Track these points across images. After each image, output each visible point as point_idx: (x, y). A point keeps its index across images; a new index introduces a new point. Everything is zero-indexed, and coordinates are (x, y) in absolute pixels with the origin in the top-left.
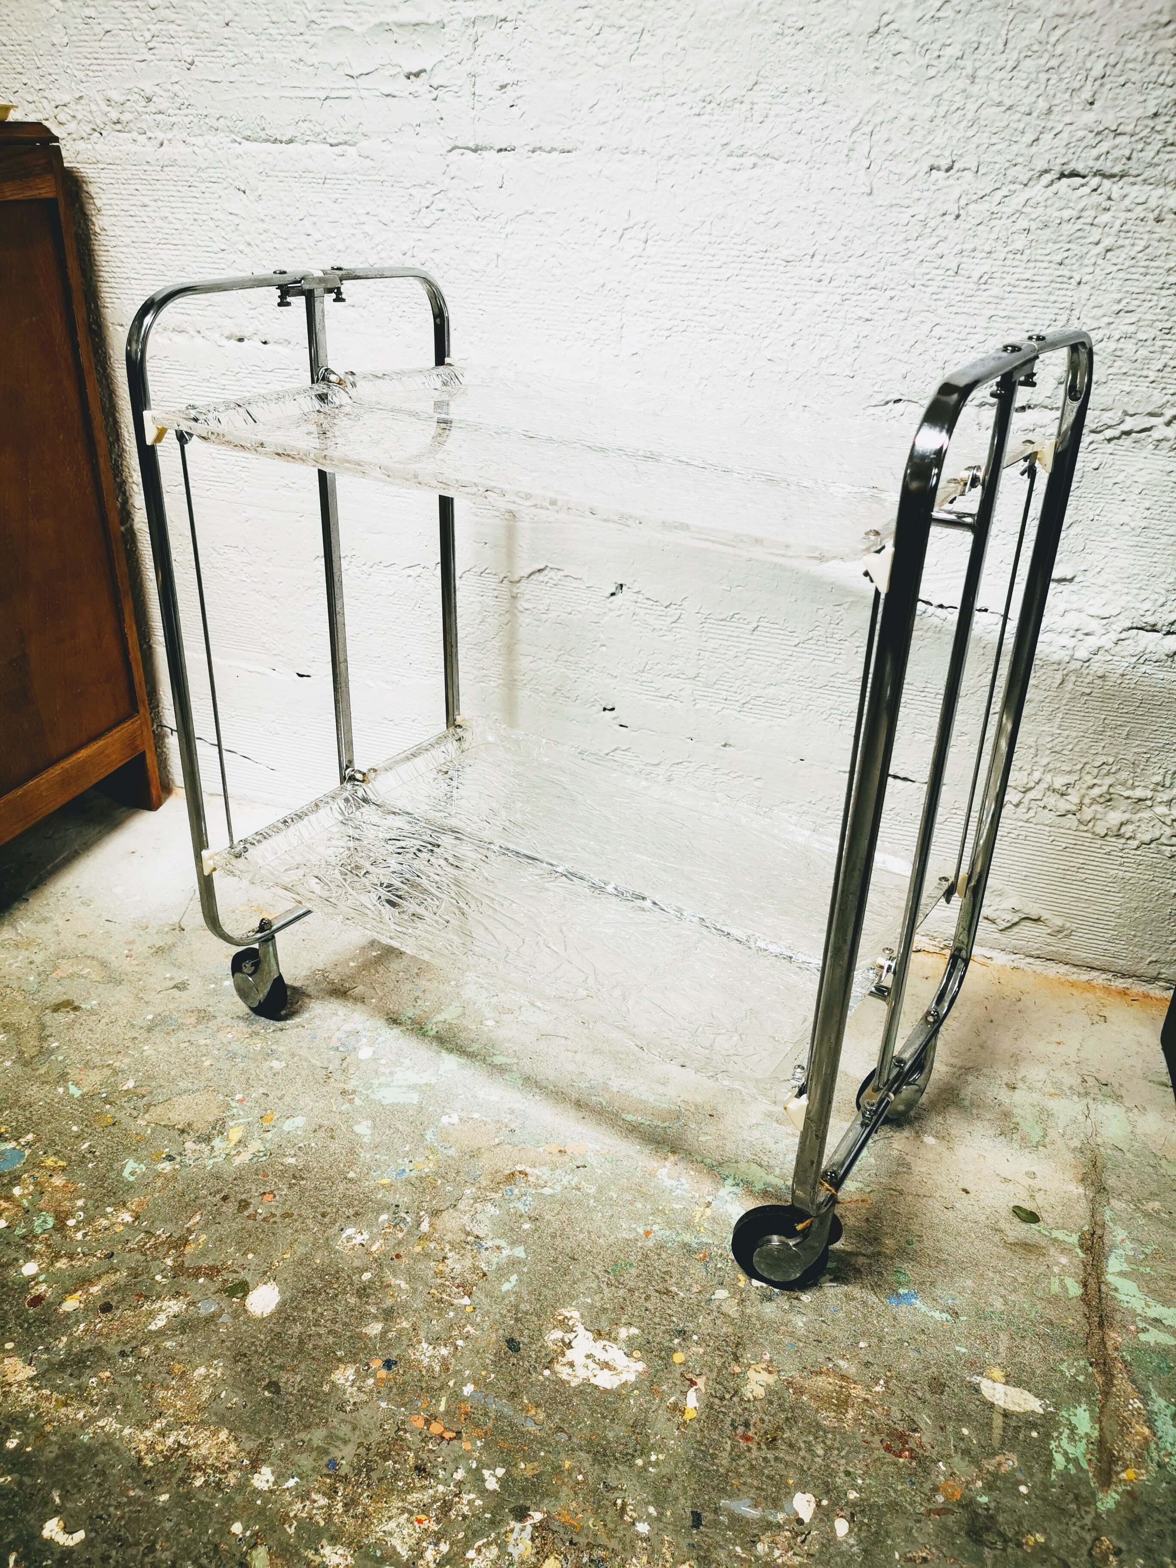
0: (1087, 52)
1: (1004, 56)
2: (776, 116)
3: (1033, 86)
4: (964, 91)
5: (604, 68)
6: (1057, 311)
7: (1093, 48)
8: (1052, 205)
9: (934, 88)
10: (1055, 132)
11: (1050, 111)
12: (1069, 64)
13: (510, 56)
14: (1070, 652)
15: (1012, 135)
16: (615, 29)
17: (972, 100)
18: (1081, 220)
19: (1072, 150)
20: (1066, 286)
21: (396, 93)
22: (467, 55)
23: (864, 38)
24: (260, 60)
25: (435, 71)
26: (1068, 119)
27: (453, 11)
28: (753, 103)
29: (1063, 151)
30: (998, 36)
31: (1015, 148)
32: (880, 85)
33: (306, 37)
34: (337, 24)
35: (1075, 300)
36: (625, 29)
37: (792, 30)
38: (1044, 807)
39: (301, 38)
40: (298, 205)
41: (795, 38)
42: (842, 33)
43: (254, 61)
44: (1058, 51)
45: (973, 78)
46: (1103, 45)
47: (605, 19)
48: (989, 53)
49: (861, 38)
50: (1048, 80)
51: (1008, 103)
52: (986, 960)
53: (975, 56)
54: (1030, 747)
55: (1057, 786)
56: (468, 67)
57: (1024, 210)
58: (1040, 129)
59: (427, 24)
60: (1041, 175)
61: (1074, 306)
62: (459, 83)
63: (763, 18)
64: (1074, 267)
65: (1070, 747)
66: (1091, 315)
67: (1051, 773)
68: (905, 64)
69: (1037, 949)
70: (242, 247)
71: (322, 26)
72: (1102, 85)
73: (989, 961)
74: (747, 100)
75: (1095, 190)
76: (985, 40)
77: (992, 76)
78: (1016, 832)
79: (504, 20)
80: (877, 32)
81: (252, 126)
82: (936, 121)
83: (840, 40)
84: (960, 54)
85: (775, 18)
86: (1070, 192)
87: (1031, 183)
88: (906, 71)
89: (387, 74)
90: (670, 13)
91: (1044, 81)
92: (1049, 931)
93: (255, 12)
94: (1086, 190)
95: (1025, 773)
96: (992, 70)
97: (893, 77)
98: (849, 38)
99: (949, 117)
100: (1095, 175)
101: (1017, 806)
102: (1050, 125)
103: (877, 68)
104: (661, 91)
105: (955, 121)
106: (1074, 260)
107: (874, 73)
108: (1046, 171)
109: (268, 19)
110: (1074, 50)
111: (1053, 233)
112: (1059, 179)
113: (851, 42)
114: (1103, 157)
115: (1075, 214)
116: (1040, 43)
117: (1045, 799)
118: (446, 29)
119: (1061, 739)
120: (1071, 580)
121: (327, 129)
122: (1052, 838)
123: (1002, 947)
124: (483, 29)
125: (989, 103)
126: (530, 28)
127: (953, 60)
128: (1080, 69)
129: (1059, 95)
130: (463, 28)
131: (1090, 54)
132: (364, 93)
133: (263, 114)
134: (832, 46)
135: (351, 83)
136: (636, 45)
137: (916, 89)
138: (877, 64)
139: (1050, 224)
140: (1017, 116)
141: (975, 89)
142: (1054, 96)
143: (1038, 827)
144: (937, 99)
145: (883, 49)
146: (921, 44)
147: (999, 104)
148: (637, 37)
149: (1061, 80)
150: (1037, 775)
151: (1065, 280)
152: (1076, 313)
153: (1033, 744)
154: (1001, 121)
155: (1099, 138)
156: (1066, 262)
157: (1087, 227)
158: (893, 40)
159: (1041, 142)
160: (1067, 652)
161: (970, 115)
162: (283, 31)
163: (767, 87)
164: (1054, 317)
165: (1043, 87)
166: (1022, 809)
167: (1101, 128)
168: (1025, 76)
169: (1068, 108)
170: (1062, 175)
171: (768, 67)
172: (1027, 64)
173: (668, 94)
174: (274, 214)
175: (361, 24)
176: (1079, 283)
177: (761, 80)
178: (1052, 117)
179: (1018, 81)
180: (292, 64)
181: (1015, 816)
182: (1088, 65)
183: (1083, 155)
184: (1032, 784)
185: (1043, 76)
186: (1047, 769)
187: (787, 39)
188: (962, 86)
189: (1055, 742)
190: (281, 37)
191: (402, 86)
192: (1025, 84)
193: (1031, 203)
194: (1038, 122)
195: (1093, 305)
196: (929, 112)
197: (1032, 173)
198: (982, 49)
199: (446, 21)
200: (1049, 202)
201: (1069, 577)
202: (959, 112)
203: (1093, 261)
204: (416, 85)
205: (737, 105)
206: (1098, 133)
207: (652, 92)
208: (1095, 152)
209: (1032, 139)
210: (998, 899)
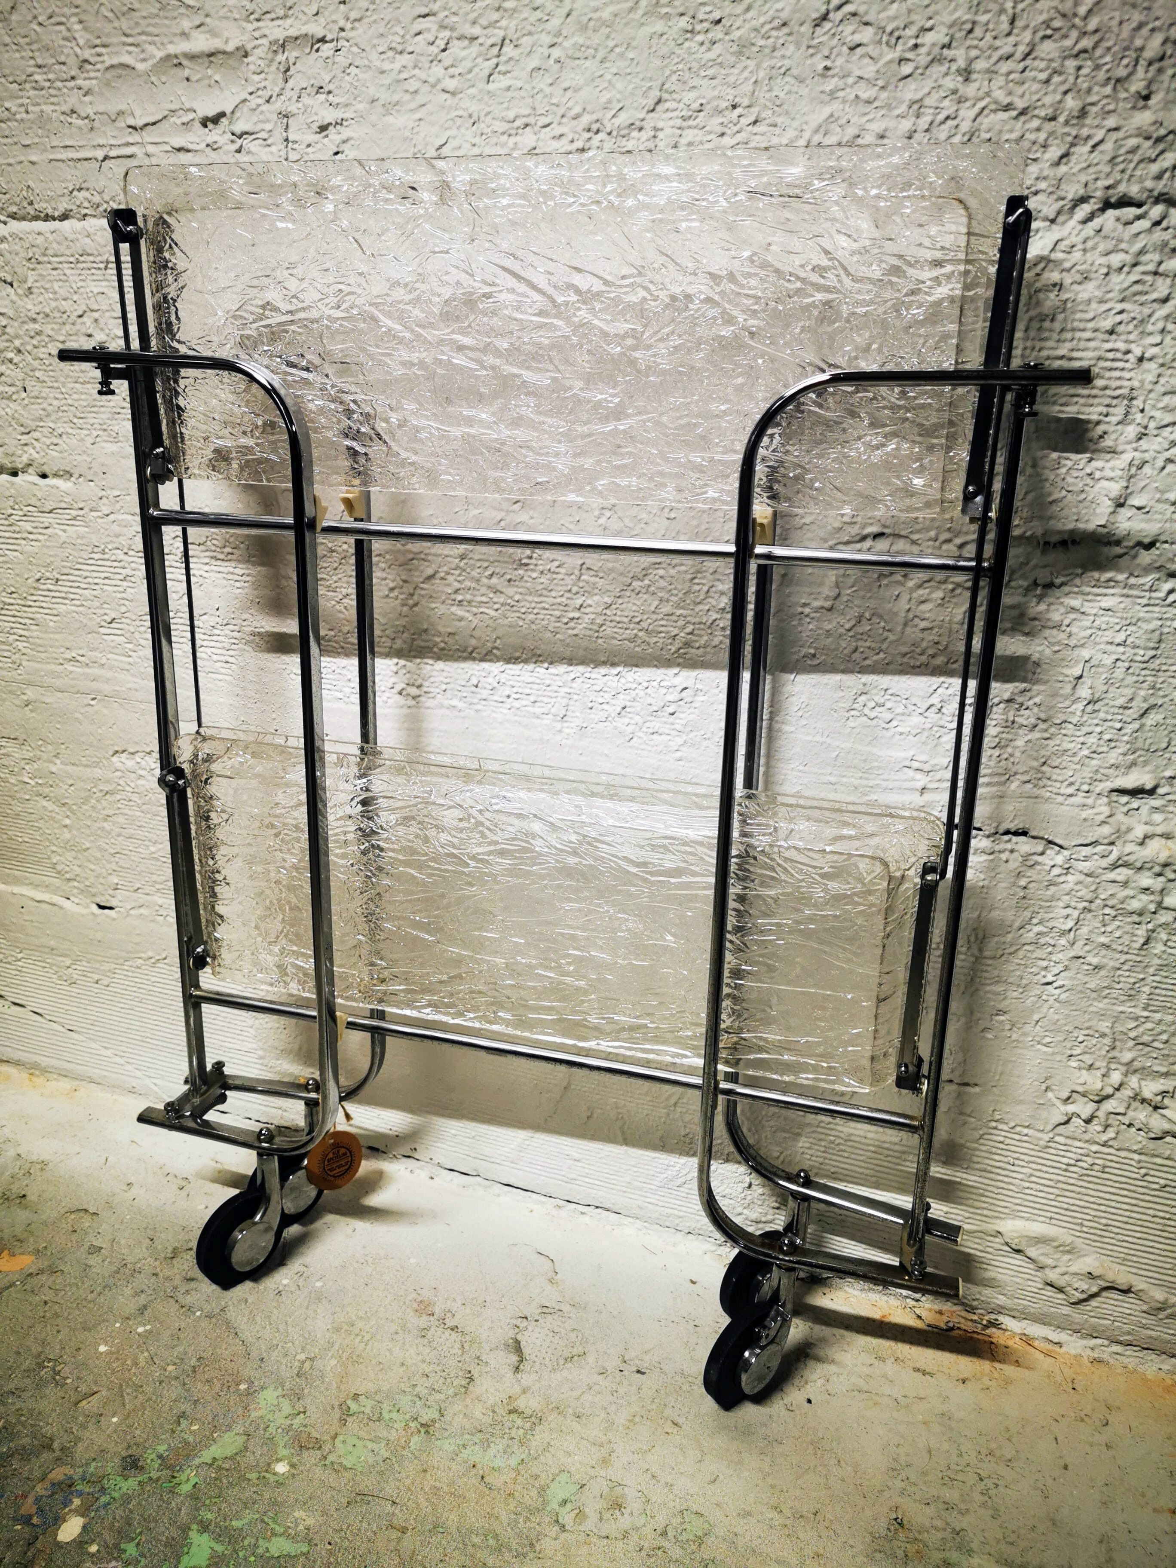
0: (1134, 25)
1: (1012, 39)
2: (690, 144)
3: (1056, 79)
4: (955, 92)
5: (453, 94)
6: (1108, 401)
7: (1142, 18)
8: (1094, 248)
9: (911, 91)
10: (1091, 143)
11: (1083, 113)
12: (1110, 43)
13: (331, 87)
14: (1157, 898)
15: (1029, 150)
16: (466, 42)
17: (968, 104)
18: (1140, 269)
19: (1121, 167)
20: (1120, 364)
21: (190, 147)
22: (277, 90)
23: (806, 29)
24: (24, 116)
25: (238, 114)
26: (1111, 122)
27: (257, 34)
28: (656, 129)
29: (1107, 169)
30: (1002, 11)
31: (1033, 169)
32: (832, 93)
33: (79, 82)
34: (115, 61)
35: (1136, 384)
36: (480, 40)
37: (706, 25)
38: (1130, 1125)
39: (72, 84)
40: (75, 297)
41: (710, 35)
42: (776, 23)
43: (18, 117)
44: (1092, 24)
45: (967, 74)
46: (1159, 13)
47: (452, 29)
48: (988, 36)
49: (803, 29)
50: (1079, 68)
51: (1020, 104)
52: (1051, 1347)
53: (969, 43)
54: (1103, 1035)
55: (1147, 1094)
56: (278, 105)
57: (1053, 256)
58: (1070, 139)
59: (224, 53)
60: (1075, 206)
61: (1135, 393)
62: (268, 126)
63: (665, 10)
64: (1132, 337)
65: (1164, 1037)
66: (1161, 405)
67: (1138, 1076)
68: (867, 60)
69: (1129, 1333)
70: (10, 355)
71: (98, 66)
72: (1160, 71)
73: (1056, 1348)
74: (647, 125)
75: (1157, 223)
76: (983, 18)
77: (995, 68)
78: (1089, 1160)
79: (322, 40)
80: (825, 17)
81: (17, 200)
82: (918, 136)
83: (774, 33)
84: (947, 40)
85: (681, 10)
86: (1120, 227)
87: (1061, 219)
88: (869, 70)
89: (179, 122)
90: (538, 14)
91: (1072, 71)
92: (1145, 1308)
93: (17, 55)
94: (1145, 224)
95: (1098, 1074)
96: (995, 58)
97: (850, 80)
98: (786, 30)
99: (934, 130)
100: (1157, 201)
101: (1088, 1121)
102: (1085, 132)
103: (827, 68)
104: (531, 120)
105: (943, 136)
106: (1131, 327)
107: (823, 76)
108: (1083, 200)
109: (32, 62)
110: (1114, 23)
111: (1099, 287)
112: (1103, 210)
113: (790, 34)
114: (1167, 175)
115: (1128, 258)
116: (1064, 16)
117: (1131, 1113)
118: (250, 59)
119: (1149, 1025)
120: (1152, 792)
121: (107, 198)
122: (1143, 1171)
123: (1076, 1327)
124: (295, 54)
125: (993, 107)
126: (355, 49)
127: (937, 50)
128: (1126, 49)
129: (1096, 89)
130: (270, 55)
131: (1141, 26)
132: (151, 149)
133: (30, 183)
134: (762, 42)
135: (135, 137)
136: (495, 60)
137: (884, 95)
138: (828, 63)
139: (1093, 275)
140: (1036, 123)
141: (970, 90)
142: (1089, 91)
143: (1123, 1154)
144: (916, 107)
145: (835, 41)
146: (889, 29)
147: (1007, 108)
148: (495, 50)
149: (1097, 67)
150: (1116, 1077)
151: (1119, 355)
152: (1138, 403)
153: (1107, 1031)
154: (1011, 131)
155: (1161, 146)
156: (1121, 328)
157: (1149, 278)
158: (848, 29)
159: (1073, 159)
160: (1152, 898)
161: (965, 126)
162: (51, 76)
163: (674, 105)
164: (1104, 410)
165: (1071, 79)
166: (1095, 1126)
167: (1162, 132)
168: (1043, 65)
169: (1111, 107)
170: (1107, 205)
171: (674, 77)
172: (1048, 48)
173: (540, 124)
174: (47, 310)
175: (144, 60)
176: (1141, 359)
177: (666, 96)
178: (1088, 121)
179: (1033, 73)
180: (62, 118)
181: (1087, 1137)
182: (1138, 43)
183: (1138, 173)
184: (1109, 1090)
185: (1071, 64)
186: (1130, 1069)
187: (700, 38)
188: (952, 85)
189: (1141, 1029)
190: (47, 84)
191: (197, 137)
192: (1043, 76)
193: (1062, 246)
194: (1067, 130)
195: (1163, 390)
196: (906, 125)
197: (1062, 203)
198: (978, 32)
199: (249, 47)
200: (1090, 244)
201: (1148, 786)
202: (950, 123)
203: (1160, 325)
204: (215, 135)
205: (635, 134)
206: (1159, 140)
207: (518, 123)
208: (1155, 168)
209: (1059, 153)
210: (1067, 1257)
